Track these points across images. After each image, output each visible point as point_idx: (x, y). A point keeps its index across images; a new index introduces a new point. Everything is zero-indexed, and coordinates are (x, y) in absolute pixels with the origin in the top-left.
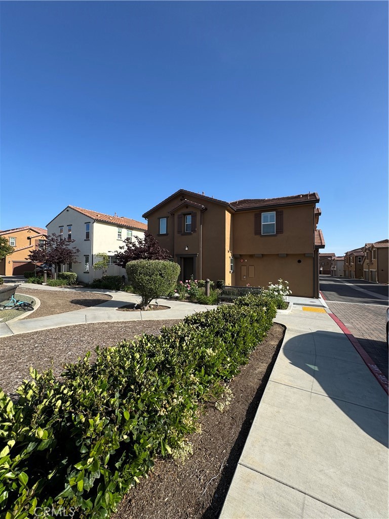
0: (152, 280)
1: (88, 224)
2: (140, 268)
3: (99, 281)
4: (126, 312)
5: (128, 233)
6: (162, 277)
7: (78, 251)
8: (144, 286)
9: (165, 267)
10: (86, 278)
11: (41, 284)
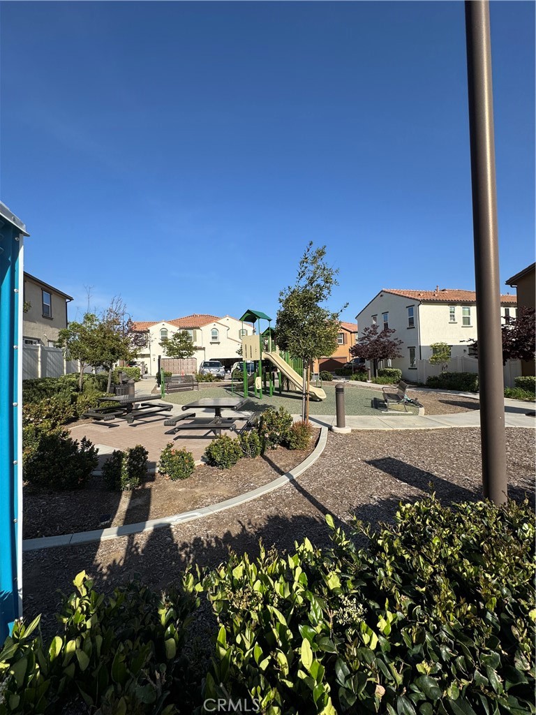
1: (410, 307)
3: (437, 379)
5: (464, 312)
10: (413, 376)
11: (365, 381)
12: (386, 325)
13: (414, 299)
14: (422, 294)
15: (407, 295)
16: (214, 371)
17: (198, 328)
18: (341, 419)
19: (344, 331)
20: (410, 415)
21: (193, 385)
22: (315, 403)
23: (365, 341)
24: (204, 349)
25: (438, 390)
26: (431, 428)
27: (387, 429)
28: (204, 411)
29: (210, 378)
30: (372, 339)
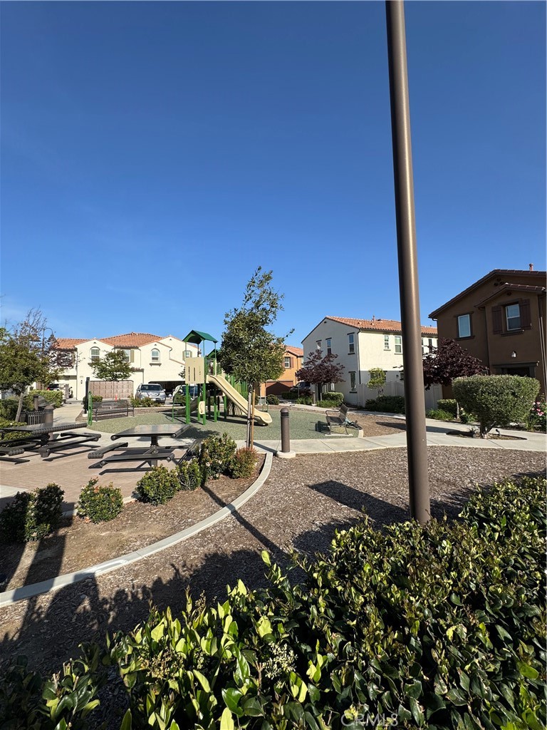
0: (502, 400)
1: (351, 334)
3: (373, 402)
5: (396, 341)
6: (516, 397)
7: (342, 367)
9: (519, 384)
10: (354, 399)
11: (310, 404)
12: (329, 350)
13: (354, 327)
14: (361, 323)
15: (348, 323)
16: (153, 395)
17: (137, 348)
18: (286, 443)
19: (290, 355)
20: (351, 437)
21: (128, 411)
22: (261, 427)
23: (310, 365)
24: (142, 371)
25: (376, 412)
26: (369, 450)
27: (329, 452)
28: (139, 440)
29: (148, 403)
30: (316, 363)
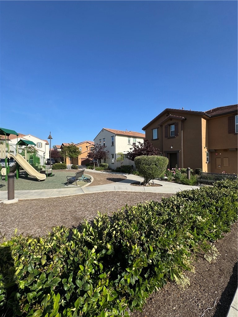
0: (150, 168)
1: (113, 137)
2: (142, 161)
3: (119, 168)
4: (135, 186)
5: (134, 141)
6: (157, 166)
7: (108, 152)
8: (145, 171)
9: (158, 160)
10: (113, 167)
11: (92, 169)
12: (104, 144)
14: (118, 132)
15: (112, 132)
18: (12, 193)
22: (38, 182)
30: (97, 150)
